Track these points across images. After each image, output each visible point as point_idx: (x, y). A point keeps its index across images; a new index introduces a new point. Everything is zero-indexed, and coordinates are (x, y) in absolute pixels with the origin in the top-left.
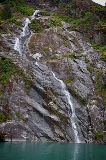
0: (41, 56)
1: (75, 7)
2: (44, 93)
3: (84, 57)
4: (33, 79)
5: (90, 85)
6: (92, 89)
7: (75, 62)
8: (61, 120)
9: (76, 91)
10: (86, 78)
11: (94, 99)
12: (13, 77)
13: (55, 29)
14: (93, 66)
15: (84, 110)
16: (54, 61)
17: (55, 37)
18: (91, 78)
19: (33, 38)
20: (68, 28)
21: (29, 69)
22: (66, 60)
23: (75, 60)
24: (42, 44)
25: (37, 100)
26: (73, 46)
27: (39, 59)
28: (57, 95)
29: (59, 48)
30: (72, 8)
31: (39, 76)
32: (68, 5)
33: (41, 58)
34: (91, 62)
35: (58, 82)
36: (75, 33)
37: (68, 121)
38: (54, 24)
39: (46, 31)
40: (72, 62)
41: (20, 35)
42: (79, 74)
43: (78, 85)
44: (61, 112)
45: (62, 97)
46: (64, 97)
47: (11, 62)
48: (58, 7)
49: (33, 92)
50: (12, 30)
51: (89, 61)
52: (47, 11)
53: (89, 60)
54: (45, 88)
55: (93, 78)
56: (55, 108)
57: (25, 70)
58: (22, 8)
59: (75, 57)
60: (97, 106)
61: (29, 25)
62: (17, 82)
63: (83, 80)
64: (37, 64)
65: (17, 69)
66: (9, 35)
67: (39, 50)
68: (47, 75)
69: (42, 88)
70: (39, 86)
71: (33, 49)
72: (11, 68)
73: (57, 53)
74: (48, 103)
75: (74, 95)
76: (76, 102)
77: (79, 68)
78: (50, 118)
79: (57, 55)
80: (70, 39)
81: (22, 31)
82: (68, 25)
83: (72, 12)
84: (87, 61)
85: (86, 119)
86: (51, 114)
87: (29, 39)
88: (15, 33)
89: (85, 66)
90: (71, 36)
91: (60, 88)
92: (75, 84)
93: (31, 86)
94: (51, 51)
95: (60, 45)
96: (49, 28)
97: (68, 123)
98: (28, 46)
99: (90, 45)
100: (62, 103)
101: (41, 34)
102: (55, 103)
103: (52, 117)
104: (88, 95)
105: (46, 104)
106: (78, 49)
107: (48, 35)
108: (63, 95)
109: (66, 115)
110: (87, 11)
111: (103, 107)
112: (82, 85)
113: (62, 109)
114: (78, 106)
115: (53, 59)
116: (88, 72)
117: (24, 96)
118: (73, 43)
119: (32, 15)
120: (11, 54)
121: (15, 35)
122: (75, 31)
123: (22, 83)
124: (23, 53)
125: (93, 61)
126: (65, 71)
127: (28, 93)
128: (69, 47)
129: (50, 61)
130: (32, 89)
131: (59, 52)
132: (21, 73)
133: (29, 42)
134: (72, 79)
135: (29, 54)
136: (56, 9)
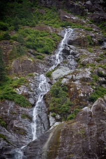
39: (85, 113)
61: (45, 98)
87: (46, 146)
107: (90, 124)
119: (56, 48)
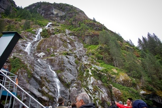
0: (44, 54)
1: (75, 20)
2: (40, 81)
3: (75, 54)
4: (33, 71)
5: (75, 74)
6: (76, 76)
7: (67, 57)
8: (50, 99)
9: (63, 78)
10: (73, 69)
11: (76, 83)
12: (19, 70)
13: (59, 35)
14: (79, 60)
15: (67, 91)
16: (52, 58)
17: (58, 40)
18: (76, 68)
19: (41, 42)
20: (69, 34)
21: (31, 64)
22: (60, 56)
23: (67, 56)
24: (46, 46)
25: (34, 86)
26: (69, 46)
27: (42, 56)
28: (49, 82)
29: (59, 48)
30: (74, 21)
31: (38, 69)
32: (71, 19)
33: (44, 56)
34: (78, 57)
35: (52, 72)
36: (73, 37)
37: (55, 100)
38: (59, 31)
39: (51, 37)
40: (64, 58)
41: (33, 40)
42: (68, 66)
43: (66, 74)
44: (50, 94)
45: (53, 83)
46: (54, 83)
47: (19, 60)
48: (65, 20)
49: (32, 80)
50: (28, 37)
51: (77, 57)
52: (58, 22)
53: (78, 55)
54: (41, 77)
55: (78, 68)
56: (46, 91)
57: (29, 65)
58: (40, 22)
59: (68, 54)
60: (77, 88)
62: (22, 74)
63: (70, 70)
64: (39, 60)
65: (23, 65)
66: (25, 40)
67: (44, 50)
68: (44, 68)
69: (39, 78)
70: (36, 76)
71: (39, 49)
72: (19, 64)
73: (56, 52)
74: (42, 88)
75: (62, 81)
76: (62, 85)
77: (69, 62)
78: (42, 98)
79: (56, 53)
80: (68, 41)
81: (35, 37)
82: (70, 32)
83: (74, 23)
84: (76, 57)
85: (68, 97)
86: (43, 96)
88: (30, 39)
89: (74, 60)
90: (69, 39)
91: (52, 77)
92: (63, 73)
93: (31, 76)
94: (52, 50)
95: (60, 46)
96: (54, 34)
97: (54, 101)
98: (36, 48)
99: (82, 45)
100: (52, 87)
101: (48, 39)
102: (46, 87)
103: (43, 98)
104: (72, 81)
105: (40, 89)
106: (73, 48)
107: (53, 39)
108: (54, 82)
109: (53, 96)
110: (82, 23)
111: (80, 88)
112: (69, 74)
113: (51, 92)
114: (63, 89)
115: (52, 56)
116: (75, 64)
117: (26, 84)
118: (70, 44)
119: (46, 25)
120: (21, 54)
121: (29, 40)
122: (74, 35)
123: (26, 74)
124: (31, 53)
125: (80, 56)
126: (58, 64)
127: (28, 81)
128: (67, 47)
129: (50, 58)
130: (32, 79)
131: (58, 51)
132: (25, 67)
133: (37, 45)
134: (62, 70)
135: (35, 53)
136: (64, 21)
